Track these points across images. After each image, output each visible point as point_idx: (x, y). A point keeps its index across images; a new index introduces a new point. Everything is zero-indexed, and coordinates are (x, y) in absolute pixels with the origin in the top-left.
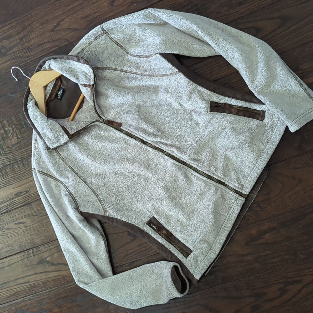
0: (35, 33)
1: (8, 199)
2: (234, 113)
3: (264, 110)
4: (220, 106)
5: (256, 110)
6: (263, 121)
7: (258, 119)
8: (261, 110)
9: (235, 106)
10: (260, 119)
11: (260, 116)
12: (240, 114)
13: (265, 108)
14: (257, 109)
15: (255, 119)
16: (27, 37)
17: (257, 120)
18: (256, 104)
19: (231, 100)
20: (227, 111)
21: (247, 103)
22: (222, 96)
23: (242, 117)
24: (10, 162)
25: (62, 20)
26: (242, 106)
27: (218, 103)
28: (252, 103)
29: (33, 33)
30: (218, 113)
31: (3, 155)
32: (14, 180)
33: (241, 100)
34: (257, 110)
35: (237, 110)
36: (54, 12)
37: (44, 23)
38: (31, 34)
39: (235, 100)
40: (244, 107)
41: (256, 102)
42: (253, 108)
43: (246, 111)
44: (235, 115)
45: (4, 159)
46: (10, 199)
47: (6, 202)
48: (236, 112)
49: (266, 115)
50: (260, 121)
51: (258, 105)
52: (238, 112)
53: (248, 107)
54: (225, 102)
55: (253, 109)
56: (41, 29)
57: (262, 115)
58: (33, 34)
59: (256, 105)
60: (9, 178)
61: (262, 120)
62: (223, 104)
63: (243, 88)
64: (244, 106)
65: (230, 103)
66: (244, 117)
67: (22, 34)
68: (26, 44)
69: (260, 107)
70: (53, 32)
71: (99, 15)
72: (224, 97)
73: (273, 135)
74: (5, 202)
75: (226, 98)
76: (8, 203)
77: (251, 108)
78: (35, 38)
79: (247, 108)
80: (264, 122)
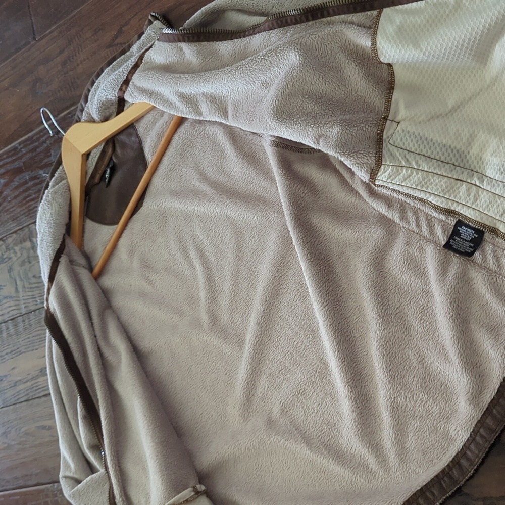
0: (84, 50)
1: (30, 377)
16: (73, 58)
24: (36, 305)
25: (126, 24)
29: (82, 51)
31: (27, 290)
32: (39, 342)
36: (116, 6)
37: (99, 30)
38: (79, 53)
45: (28, 299)
46: (32, 379)
47: (26, 382)
56: (93, 43)
58: (80, 52)
60: (33, 337)
67: (66, 53)
68: (71, 73)
70: (111, 49)
71: (187, 10)
74: (25, 380)
76: (29, 384)
78: (85, 60)
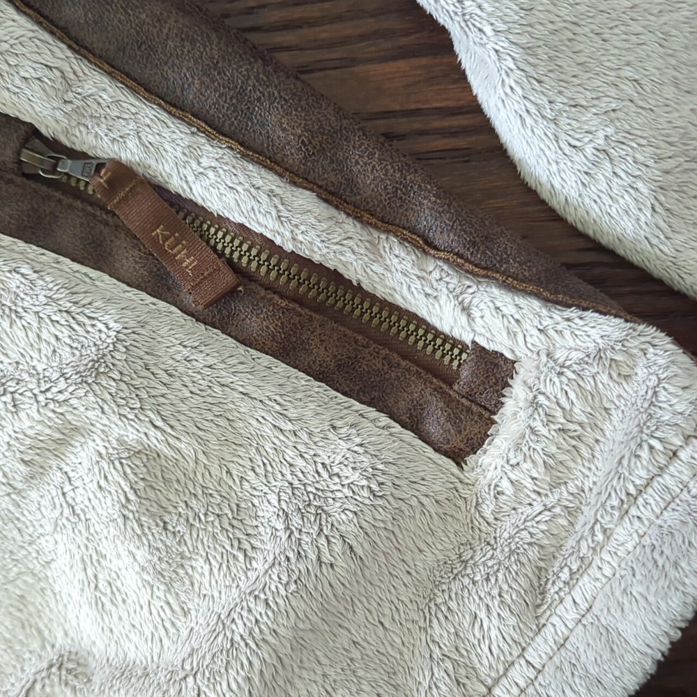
2: (189, 300)
3: (498, 342)
4: (67, 188)
5: (421, 322)
6: (458, 457)
7: (413, 423)
8: (467, 338)
9: (220, 220)
10: (434, 428)
11: (449, 401)
12: (254, 323)
13: (511, 334)
14: (434, 321)
15: (392, 416)
17: (408, 436)
18: (431, 265)
19: (192, 153)
20: (129, 259)
21: (350, 226)
22: (105, 81)
23: (266, 360)
26: (289, 247)
27: (54, 145)
28: (403, 240)
30: (32, 250)
33: (297, 177)
34: (429, 328)
35: (227, 278)
39: (228, 155)
40: (307, 262)
41: (440, 239)
42: (400, 301)
43: (319, 308)
44: (190, 322)
48: (211, 291)
49: (509, 406)
50: (429, 451)
51: (454, 281)
52: (232, 293)
53: (349, 274)
54: (130, 153)
55: (394, 308)
57: (469, 396)
59: (435, 269)
61: (457, 442)
62: (100, 166)
63: (354, 62)
64: (305, 253)
65: (176, 184)
66: (281, 367)
69: (466, 310)
72: (131, 103)
73: (531, 655)
75: (149, 113)
77: (381, 292)
79: (335, 276)
80: (469, 475)
